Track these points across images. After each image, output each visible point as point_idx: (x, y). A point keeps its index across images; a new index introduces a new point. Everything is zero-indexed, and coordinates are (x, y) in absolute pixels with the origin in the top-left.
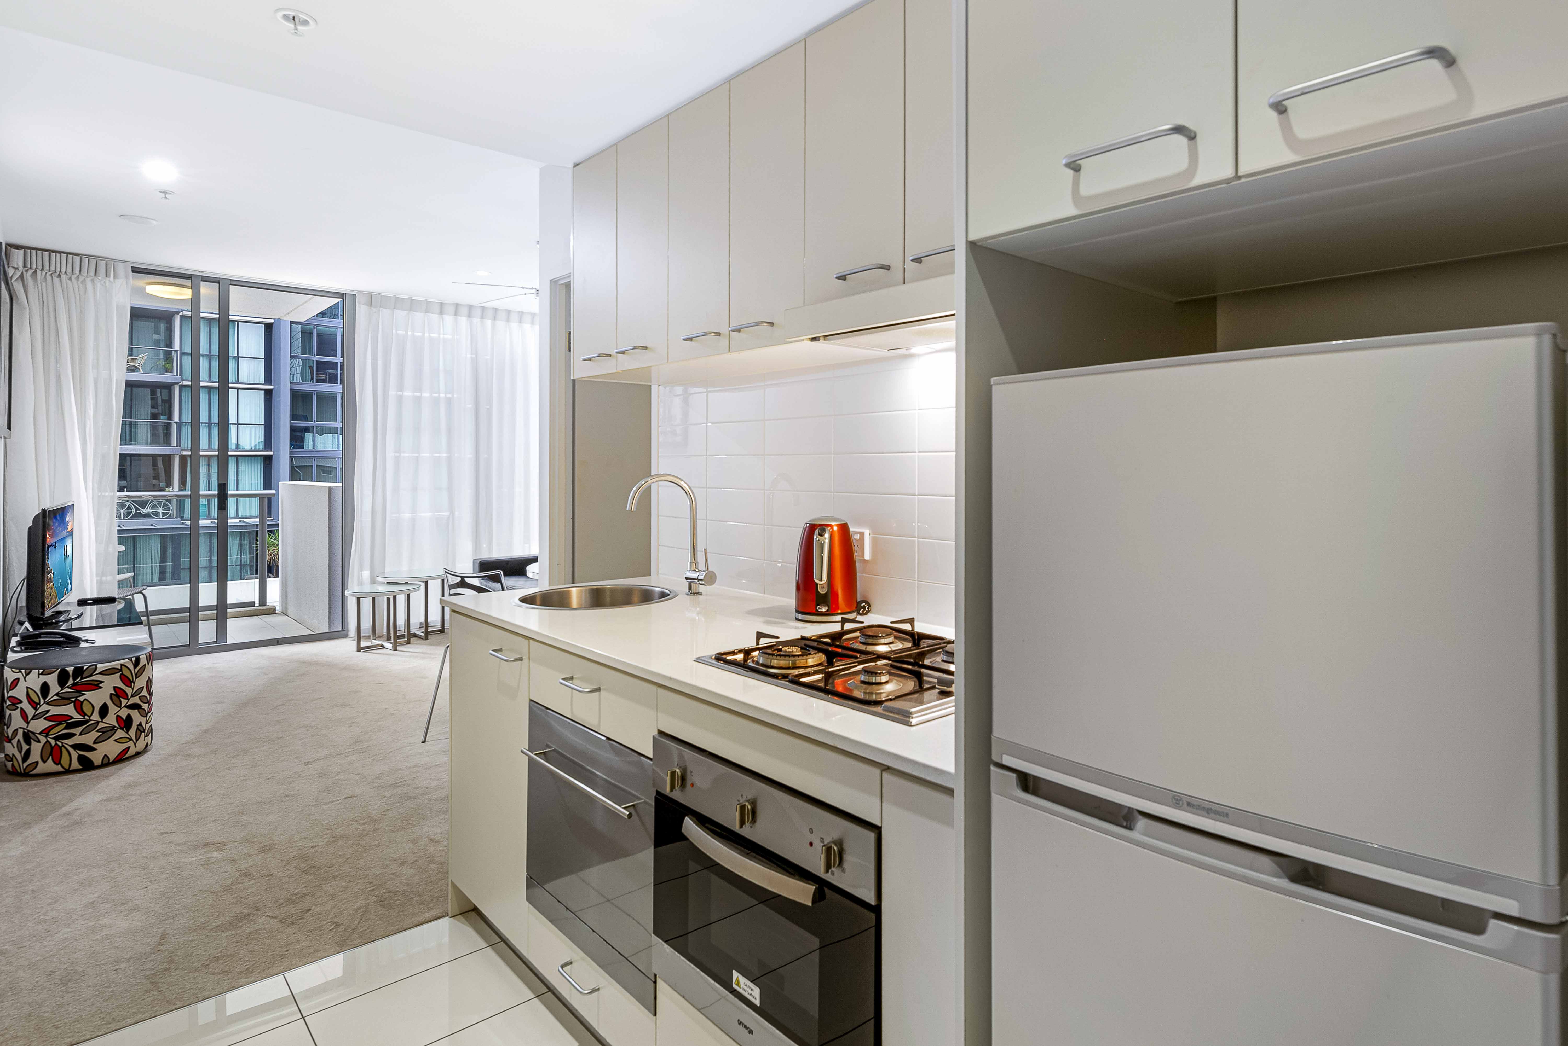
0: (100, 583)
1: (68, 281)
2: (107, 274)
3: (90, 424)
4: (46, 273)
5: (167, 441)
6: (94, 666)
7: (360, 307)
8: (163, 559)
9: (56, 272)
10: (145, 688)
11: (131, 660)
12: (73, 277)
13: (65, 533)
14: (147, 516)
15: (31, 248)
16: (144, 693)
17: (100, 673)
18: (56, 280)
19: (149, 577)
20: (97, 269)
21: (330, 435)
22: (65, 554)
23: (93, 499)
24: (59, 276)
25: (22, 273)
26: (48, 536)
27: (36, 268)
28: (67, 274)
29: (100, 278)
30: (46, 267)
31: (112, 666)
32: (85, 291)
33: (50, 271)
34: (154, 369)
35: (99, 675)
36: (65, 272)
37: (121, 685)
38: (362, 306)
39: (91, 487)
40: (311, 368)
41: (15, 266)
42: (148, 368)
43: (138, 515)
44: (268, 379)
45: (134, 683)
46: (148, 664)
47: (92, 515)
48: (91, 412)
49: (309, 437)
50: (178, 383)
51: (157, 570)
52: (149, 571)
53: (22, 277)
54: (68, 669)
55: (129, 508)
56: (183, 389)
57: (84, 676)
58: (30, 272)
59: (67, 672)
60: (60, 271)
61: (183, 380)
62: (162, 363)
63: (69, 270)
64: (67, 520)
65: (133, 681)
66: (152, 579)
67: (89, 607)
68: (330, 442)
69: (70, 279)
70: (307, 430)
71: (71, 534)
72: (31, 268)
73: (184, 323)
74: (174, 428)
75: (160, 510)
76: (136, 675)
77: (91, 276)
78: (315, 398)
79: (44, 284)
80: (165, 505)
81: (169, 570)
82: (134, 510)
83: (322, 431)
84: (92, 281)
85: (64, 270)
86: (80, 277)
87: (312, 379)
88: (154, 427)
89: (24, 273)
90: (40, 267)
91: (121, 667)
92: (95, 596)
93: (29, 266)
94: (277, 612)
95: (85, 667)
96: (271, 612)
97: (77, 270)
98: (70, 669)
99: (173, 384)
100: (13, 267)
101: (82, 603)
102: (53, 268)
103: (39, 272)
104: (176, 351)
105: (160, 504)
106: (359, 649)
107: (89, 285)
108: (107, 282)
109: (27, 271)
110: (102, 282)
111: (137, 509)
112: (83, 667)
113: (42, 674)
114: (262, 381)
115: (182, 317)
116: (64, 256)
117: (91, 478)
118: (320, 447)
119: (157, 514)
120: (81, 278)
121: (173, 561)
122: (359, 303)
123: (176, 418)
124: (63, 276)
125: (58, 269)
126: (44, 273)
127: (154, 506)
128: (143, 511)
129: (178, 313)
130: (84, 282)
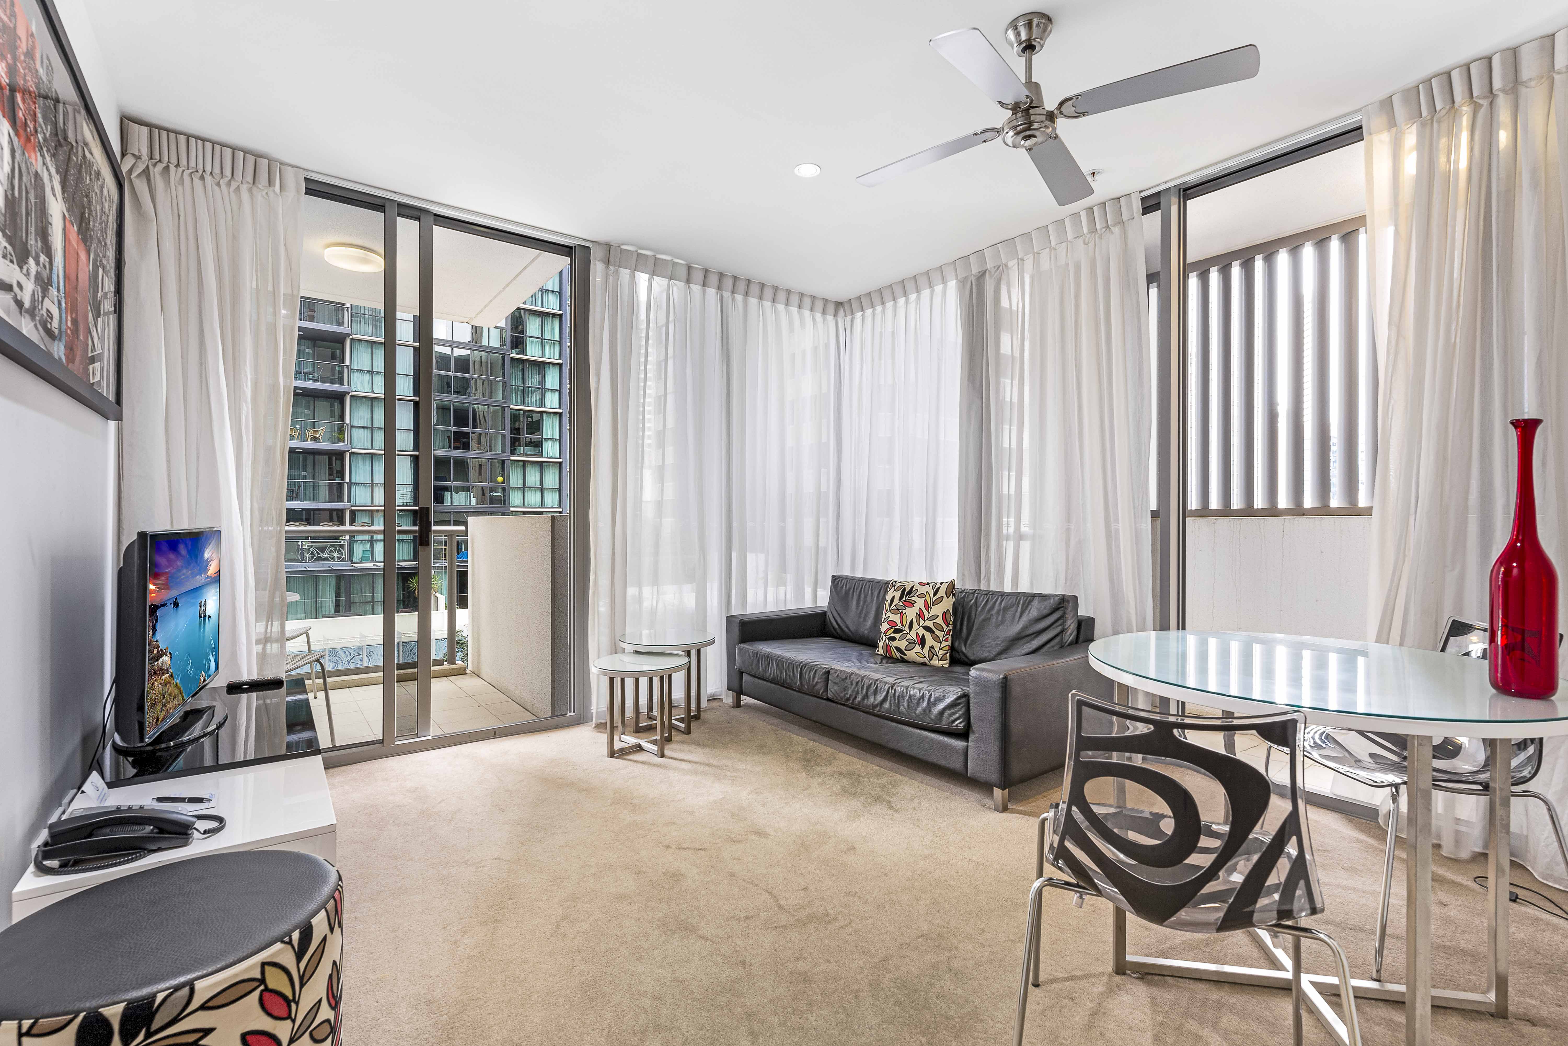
0: (263, 657)
1: (216, 188)
2: (270, 183)
3: (246, 410)
4: (184, 171)
5: (340, 498)
6: (186, 990)
7: (595, 265)
8: (338, 595)
9: (197, 171)
10: (324, 1003)
11: (290, 943)
12: (223, 182)
13: (201, 579)
14: (326, 559)
15: (160, 128)
16: (326, 1013)
17: (203, 1007)
18: (197, 182)
19: (327, 609)
20: (257, 171)
21: (464, 493)
22: (203, 616)
23: (251, 525)
24: (202, 178)
25: (147, 167)
26: (152, 587)
27: (169, 162)
28: (213, 176)
29: (260, 186)
30: (184, 162)
31: (236, 975)
32: (240, 206)
33: (188, 169)
34: (331, 440)
35: (200, 1013)
36: (211, 173)
37: (265, 1023)
38: (597, 263)
39: (249, 507)
40: (449, 437)
41: (137, 153)
42: (327, 437)
43: (319, 559)
44: (416, 447)
45: (297, 1004)
46: (332, 930)
47: (249, 551)
48: (248, 391)
49: (447, 495)
50: (348, 451)
51: (333, 604)
52: (327, 605)
53: (146, 172)
54: (106, 1011)
55: (312, 553)
56: (352, 456)
57: (154, 1027)
58: (160, 167)
59: (105, 1023)
60: (204, 171)
61: (352, 448)
62: (336, 435)
63: (217, 170)
64: (206, 555)
65: (294, 1000)
66: (330, 612)
67: (245, 695)
68: (464, 499)
69: (218, 184)
70: (446, 488)
71: (216, 579)
72: (160, 161)
73: (352, 401)
74: (346, 487)
75: (336, 555)
76: (301, 978)
77: (248, 183)
78: (452, 461)
79: (180, 188)
80: (339, 551)
81: (342, 603)
82: (316, 555)
83: (458, 490)
84: (250, 190)
85: (208, 168)
86: (233, 182)
87: (450, 447)
88: (330, 487)
89: (151, 167)
90: (174, 160)
91: (263, 973)
92: (255, 676)
93: (158, 158)
94: (468, 671)
95: (160, 997)
96: (461, 672)
97: (228, 172)
98: (114, 1012)
99: (345, 451)
100: (133, 155)
101: (234, 688)
102: (192, 164)
103: (172, 167)
104: (347, 424)
105: (335, 550)
106: (612, 754)
107: (245, 196)
108: (271, 194)
109: (155, 165)
110: (264, 193)
111: (318, 554)
112: (154, 996)
113: (29, 1033)
114: (411, 448)
115: (351, 396)
116: (209, 145)
117: (249, 493)
118: (456, 503)
119: (333, 558)
120: (234, 185)
121: (345, 596)
122: (595, 259)
123: (347, 480)
124: (208, 178)
125: (201, 167)
126: (180, 170)
127: (331, 552)
128: (323, 555)
129: (348, 393)
130: (238, 189)
